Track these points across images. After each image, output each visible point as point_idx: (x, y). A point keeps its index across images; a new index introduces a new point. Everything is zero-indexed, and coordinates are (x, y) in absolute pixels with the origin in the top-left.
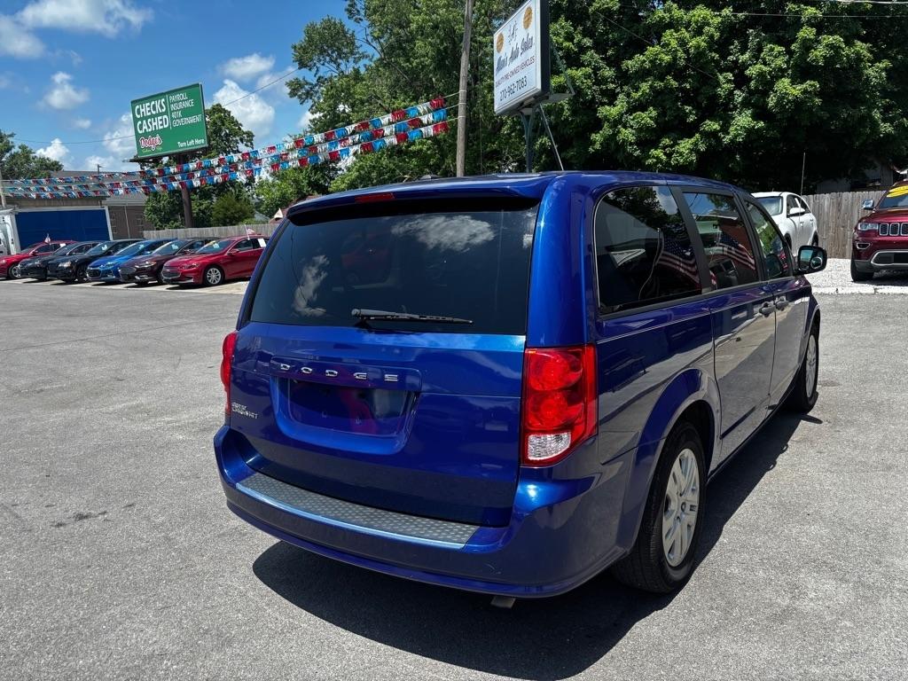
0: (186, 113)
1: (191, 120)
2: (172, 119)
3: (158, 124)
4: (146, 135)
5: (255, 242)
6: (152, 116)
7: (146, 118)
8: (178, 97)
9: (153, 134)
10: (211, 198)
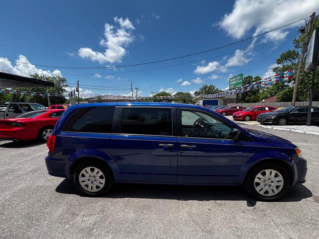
0: (239, 80)
1: (240, 81)
2: (236, 81)
3: (233, 83)
4: (231, 85)
5: (236, 107)
6: (233, 81)
7: (231, 82)
8: (238, 77)
9: (232, 85)
10: (251, 97)
